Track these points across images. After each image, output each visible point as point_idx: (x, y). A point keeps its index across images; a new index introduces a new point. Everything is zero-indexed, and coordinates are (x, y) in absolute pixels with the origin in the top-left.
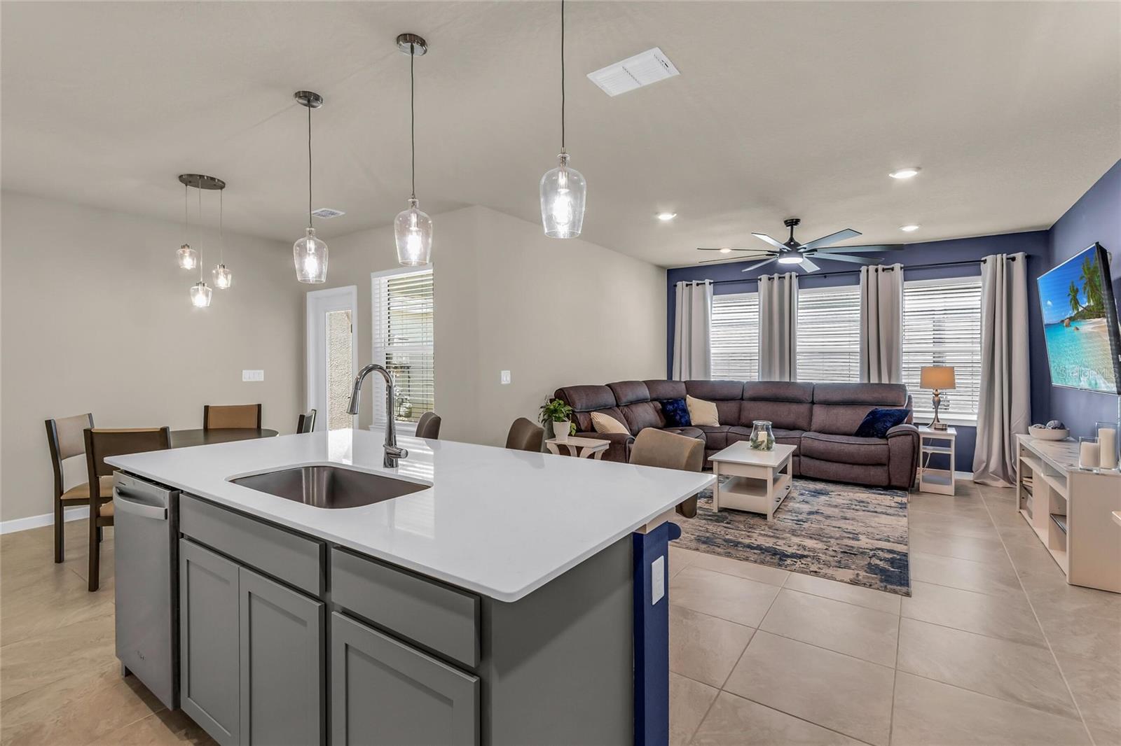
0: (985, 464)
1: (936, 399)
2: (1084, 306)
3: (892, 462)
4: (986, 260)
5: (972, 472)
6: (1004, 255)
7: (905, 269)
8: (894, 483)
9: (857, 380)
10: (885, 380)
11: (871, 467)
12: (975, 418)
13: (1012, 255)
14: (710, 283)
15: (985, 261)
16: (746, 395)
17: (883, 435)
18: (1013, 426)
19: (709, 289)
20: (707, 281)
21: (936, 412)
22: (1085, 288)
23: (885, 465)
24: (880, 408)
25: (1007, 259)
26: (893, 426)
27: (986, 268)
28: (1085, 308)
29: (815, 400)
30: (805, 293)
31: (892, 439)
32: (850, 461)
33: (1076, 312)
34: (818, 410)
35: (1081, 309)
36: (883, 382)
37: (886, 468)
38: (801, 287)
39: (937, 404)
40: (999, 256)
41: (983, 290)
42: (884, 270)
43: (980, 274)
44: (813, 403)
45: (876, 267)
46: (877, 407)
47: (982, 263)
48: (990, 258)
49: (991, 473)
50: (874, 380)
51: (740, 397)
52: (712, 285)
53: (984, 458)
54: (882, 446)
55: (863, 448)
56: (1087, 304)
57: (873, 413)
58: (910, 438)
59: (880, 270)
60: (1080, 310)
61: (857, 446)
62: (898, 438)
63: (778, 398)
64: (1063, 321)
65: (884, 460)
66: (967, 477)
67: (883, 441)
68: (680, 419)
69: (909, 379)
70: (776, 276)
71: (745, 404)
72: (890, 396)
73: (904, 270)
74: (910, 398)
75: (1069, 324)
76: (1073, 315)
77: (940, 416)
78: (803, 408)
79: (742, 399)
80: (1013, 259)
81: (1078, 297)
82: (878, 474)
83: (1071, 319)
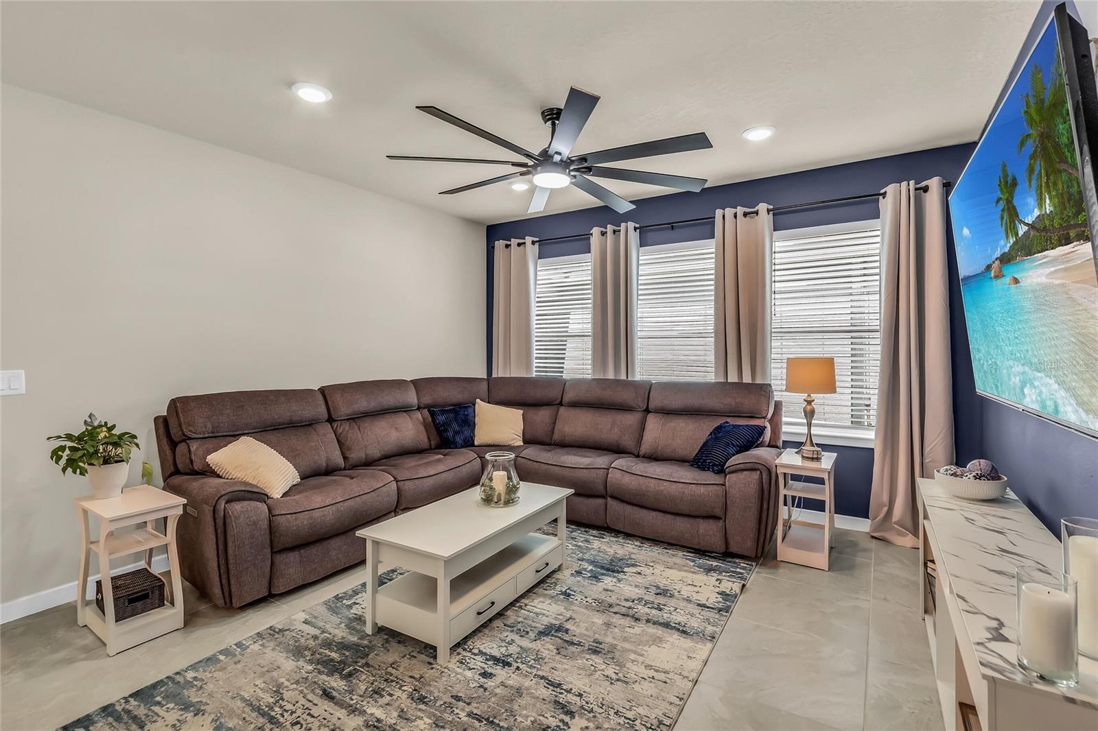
0: (886, 508)
1: (809, 408)
2: (1029, 220)
3: (729, 514)
4: (886, 192)
5: (869, 518)
6: (912, 182)
7: (776, 213)
8: (734, 549)
9: (711, 377)
10: (747, 379)
11: (701, 521)
12: (871, 435)
13: (923, 184)
14: (533, 243)
15: (884, 195)
16: (568, 398)
17: (721, 471)
18: (927, 450)
19: (532, 250)
20: (529, 239)
21: (809, 425)
22: (1031, 170)
23: (720, 519)
24: (732, 421)
25: (916, 189)
26: (738, 453)
27: (886, 206)
28: (1032, 226)
29: (651, 406)
30: (651, 253)
31: (732, 475)
32: (672, 511)
33: (1012, 240)
34: (653, 422)
35: (1022, 230)
36: (744, 382)
37: (721, 523)
38: (643, 243)
39: (810, 414)
40: (904, 184)
41: (882, 239)
42: (745, 215)
43: (876, 215)
44: (647, 411)
45: (733, 210)
46: (729, 420)
47: (881, 197)
48: (890, 189)
49: (895, 523)
50: (733, 378)
51: (559, 400)
52: (537, 245)
53: (885, 498)
54: (715, 487)
55: (688, 490)
56: (1036, 213)
57: (718, 429)
58: (756, 475)
59: (740, 215)
60: (1021, 233)
61: (681, 485)
62: (739, 474)
63: (603, 404)
64: (989, 267)
65: (718, 512)
66: (859, 526)
67: (718, 479)
68: (454, 436)
69: (776, 375)
70: (610, 228)
71: (562, 410)
72: (748, 402)
73: (774, 215)
74: (778, 405)
75: (1001, 270)
76: (1006, 250)
77: (814, 431)
78: (631, 419)
79: (561, 404)
80: (926, 189)
81: (1015, 202)
82: (708, 532)
83: (1005, 259)
